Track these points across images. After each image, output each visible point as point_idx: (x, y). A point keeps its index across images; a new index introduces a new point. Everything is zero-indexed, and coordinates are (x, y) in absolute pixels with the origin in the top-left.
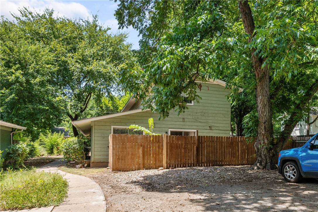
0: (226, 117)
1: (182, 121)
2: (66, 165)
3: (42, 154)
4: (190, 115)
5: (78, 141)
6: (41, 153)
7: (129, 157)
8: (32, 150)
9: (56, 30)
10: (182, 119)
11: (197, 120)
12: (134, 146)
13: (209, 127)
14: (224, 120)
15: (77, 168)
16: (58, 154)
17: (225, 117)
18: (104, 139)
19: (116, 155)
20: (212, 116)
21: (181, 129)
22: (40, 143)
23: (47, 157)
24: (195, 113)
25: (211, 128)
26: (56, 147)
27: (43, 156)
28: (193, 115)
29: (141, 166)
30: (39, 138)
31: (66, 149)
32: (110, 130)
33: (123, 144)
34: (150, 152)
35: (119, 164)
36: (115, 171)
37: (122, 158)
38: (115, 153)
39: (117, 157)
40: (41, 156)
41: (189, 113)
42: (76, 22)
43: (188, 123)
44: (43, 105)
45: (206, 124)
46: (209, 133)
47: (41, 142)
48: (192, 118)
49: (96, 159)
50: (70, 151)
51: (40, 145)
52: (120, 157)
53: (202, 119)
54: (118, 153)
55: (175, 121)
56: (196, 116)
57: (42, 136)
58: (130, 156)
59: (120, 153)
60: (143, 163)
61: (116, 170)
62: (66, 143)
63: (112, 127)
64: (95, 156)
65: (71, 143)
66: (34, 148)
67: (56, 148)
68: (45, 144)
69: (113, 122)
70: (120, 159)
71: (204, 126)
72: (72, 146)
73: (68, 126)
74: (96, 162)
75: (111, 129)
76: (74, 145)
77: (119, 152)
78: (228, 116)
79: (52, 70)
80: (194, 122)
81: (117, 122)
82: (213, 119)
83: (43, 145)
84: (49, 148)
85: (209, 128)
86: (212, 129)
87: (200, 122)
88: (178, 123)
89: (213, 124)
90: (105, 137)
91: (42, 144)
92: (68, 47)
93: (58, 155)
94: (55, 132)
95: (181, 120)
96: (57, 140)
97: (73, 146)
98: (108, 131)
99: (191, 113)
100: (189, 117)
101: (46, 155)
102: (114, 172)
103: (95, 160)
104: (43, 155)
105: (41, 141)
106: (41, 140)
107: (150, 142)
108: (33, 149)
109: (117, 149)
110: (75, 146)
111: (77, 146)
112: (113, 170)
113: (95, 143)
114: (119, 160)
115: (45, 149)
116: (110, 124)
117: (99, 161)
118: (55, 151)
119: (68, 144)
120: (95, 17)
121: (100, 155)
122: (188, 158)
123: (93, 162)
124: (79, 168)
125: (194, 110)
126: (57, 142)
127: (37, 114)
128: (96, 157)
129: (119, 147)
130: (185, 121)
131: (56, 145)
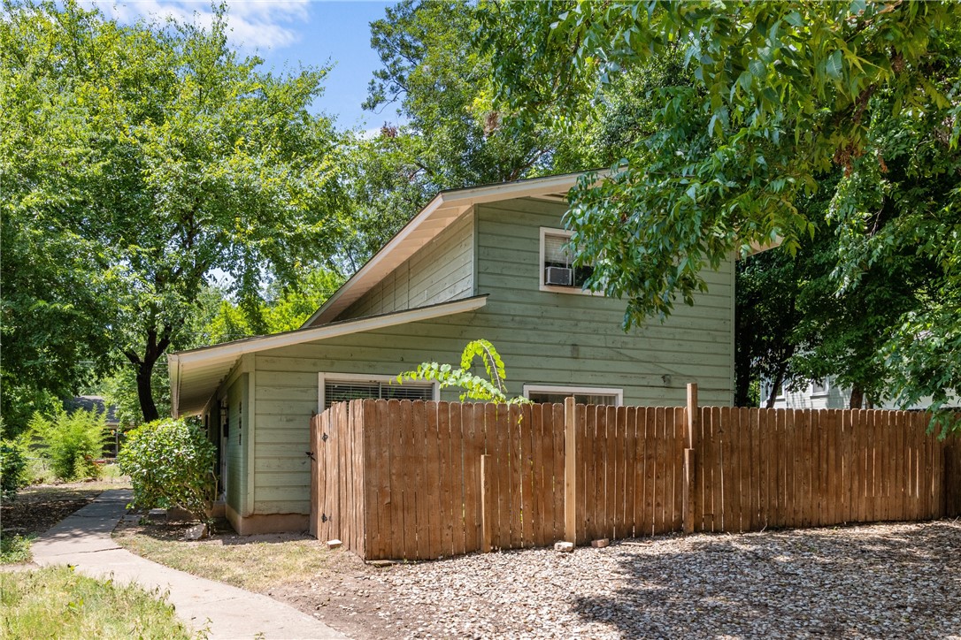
0: (718, 340)
1: (569, 354)
2: (140, 524)
3: (37, 477)
4: (596, 332)
5: (191, 433)
6: (34, 473)
7: (434, 498)
8: (13, 467)
9: (89, 55)
10: (569, 348)
11: (622, 351)
12: (453, 451)
13: (663, 377)
14: (711, 354)
15: (191, 540)
16: (90, 478)
17: (716, 342)
18: (291, 425)
19: (381, 489)
20: (671, 337)
21: (568, 384)
22: (33, 443)
23: (54, 486)
24: (615, 326)
25: (669, 381)
26: (82, 454)
27: (44, 485)
28: (609, 332)
29: (485, 536)
30: (29, 428)
31: (148, 465)
32: (313, 390)
33: (407, 442)
34: (515, 475)
35: (394, 528)
36: (379, 559)
37: (406, 504)
38: (374, 482)
39: (383, 500)
40: (34, 482)
41: (594, 325)
42: (155, 26)
43: (590, 365)
44: (50, 299)
45: (651, 366)
46: (663, 399)
47: (35, 438)
48: (604, 345)
49: (264, 502)
50: (164, 472)
51: (33, 447)
52: (398, 498)
53: (638, 346)
54: (386, 483)
55: (547, 356)
56: (617, 338)
57: (38, 422)
58: (437, 493)
59: (395, 483)
60: (489, 524)
61: (382, 556)
62: (146, 440)
63: (322, 377)
64: (257, 490)
65: (166, 442)
66: (20, 461)
67: (81, 457)
68: (47, 446)
69: (326, 358)
70: (396, 510)
71: (643, 375)
72: (171, 452)
73: (115, 391)
74: (262, 515)
75: (317, 387)
76: (178, 448)
77: (394, 477)
78: (725, 337)
79: (82, 174)
80: (612, 359)
81: (338, 360)
82: (676, 348)
83: (42, 450)
84: (60, 458)
85: (662, 383)
86: (674, 384)
87: (632, 359)
88: (555, 363)
89: (675, 368)
90: (296, 415)
91: (37, 446)
92: (134, 108)
93: (88, 481)
94: (81, 409)
95: (567, 351)
96: (85, 434)
97: (176, 451)
98: (305, 392)
99: (600, 324)
100: (594, 340)
101: (52, 479)
102: (375, 565)
103: (258, 505)
104: (41, 481)
105: (37, 435)
106: (36, 432)
107: (513, 433)
108: (15, 464)
109: (382, 467)
110: (183, 450)
111: (192, 452)
112: (370, 556)
113: (257, 441)
114: (393, 513)
115: (47, 461)
116: (314, 364)
117: (274, 511)
118: (80, 468)
119: (155, 444)
120: (218, 8)
121: (277, 488)
122: (659, 500)
123: (252, 516)
124: (199, 540)
125: (611, 313)
126: (85, 438)
127: (30, 335)
128: (264, 495)
129: (392, 457)
130: (581, 356)
131: (82, 449)
